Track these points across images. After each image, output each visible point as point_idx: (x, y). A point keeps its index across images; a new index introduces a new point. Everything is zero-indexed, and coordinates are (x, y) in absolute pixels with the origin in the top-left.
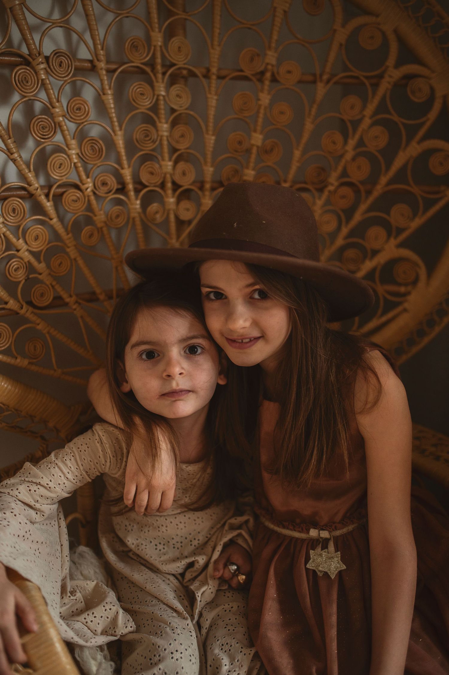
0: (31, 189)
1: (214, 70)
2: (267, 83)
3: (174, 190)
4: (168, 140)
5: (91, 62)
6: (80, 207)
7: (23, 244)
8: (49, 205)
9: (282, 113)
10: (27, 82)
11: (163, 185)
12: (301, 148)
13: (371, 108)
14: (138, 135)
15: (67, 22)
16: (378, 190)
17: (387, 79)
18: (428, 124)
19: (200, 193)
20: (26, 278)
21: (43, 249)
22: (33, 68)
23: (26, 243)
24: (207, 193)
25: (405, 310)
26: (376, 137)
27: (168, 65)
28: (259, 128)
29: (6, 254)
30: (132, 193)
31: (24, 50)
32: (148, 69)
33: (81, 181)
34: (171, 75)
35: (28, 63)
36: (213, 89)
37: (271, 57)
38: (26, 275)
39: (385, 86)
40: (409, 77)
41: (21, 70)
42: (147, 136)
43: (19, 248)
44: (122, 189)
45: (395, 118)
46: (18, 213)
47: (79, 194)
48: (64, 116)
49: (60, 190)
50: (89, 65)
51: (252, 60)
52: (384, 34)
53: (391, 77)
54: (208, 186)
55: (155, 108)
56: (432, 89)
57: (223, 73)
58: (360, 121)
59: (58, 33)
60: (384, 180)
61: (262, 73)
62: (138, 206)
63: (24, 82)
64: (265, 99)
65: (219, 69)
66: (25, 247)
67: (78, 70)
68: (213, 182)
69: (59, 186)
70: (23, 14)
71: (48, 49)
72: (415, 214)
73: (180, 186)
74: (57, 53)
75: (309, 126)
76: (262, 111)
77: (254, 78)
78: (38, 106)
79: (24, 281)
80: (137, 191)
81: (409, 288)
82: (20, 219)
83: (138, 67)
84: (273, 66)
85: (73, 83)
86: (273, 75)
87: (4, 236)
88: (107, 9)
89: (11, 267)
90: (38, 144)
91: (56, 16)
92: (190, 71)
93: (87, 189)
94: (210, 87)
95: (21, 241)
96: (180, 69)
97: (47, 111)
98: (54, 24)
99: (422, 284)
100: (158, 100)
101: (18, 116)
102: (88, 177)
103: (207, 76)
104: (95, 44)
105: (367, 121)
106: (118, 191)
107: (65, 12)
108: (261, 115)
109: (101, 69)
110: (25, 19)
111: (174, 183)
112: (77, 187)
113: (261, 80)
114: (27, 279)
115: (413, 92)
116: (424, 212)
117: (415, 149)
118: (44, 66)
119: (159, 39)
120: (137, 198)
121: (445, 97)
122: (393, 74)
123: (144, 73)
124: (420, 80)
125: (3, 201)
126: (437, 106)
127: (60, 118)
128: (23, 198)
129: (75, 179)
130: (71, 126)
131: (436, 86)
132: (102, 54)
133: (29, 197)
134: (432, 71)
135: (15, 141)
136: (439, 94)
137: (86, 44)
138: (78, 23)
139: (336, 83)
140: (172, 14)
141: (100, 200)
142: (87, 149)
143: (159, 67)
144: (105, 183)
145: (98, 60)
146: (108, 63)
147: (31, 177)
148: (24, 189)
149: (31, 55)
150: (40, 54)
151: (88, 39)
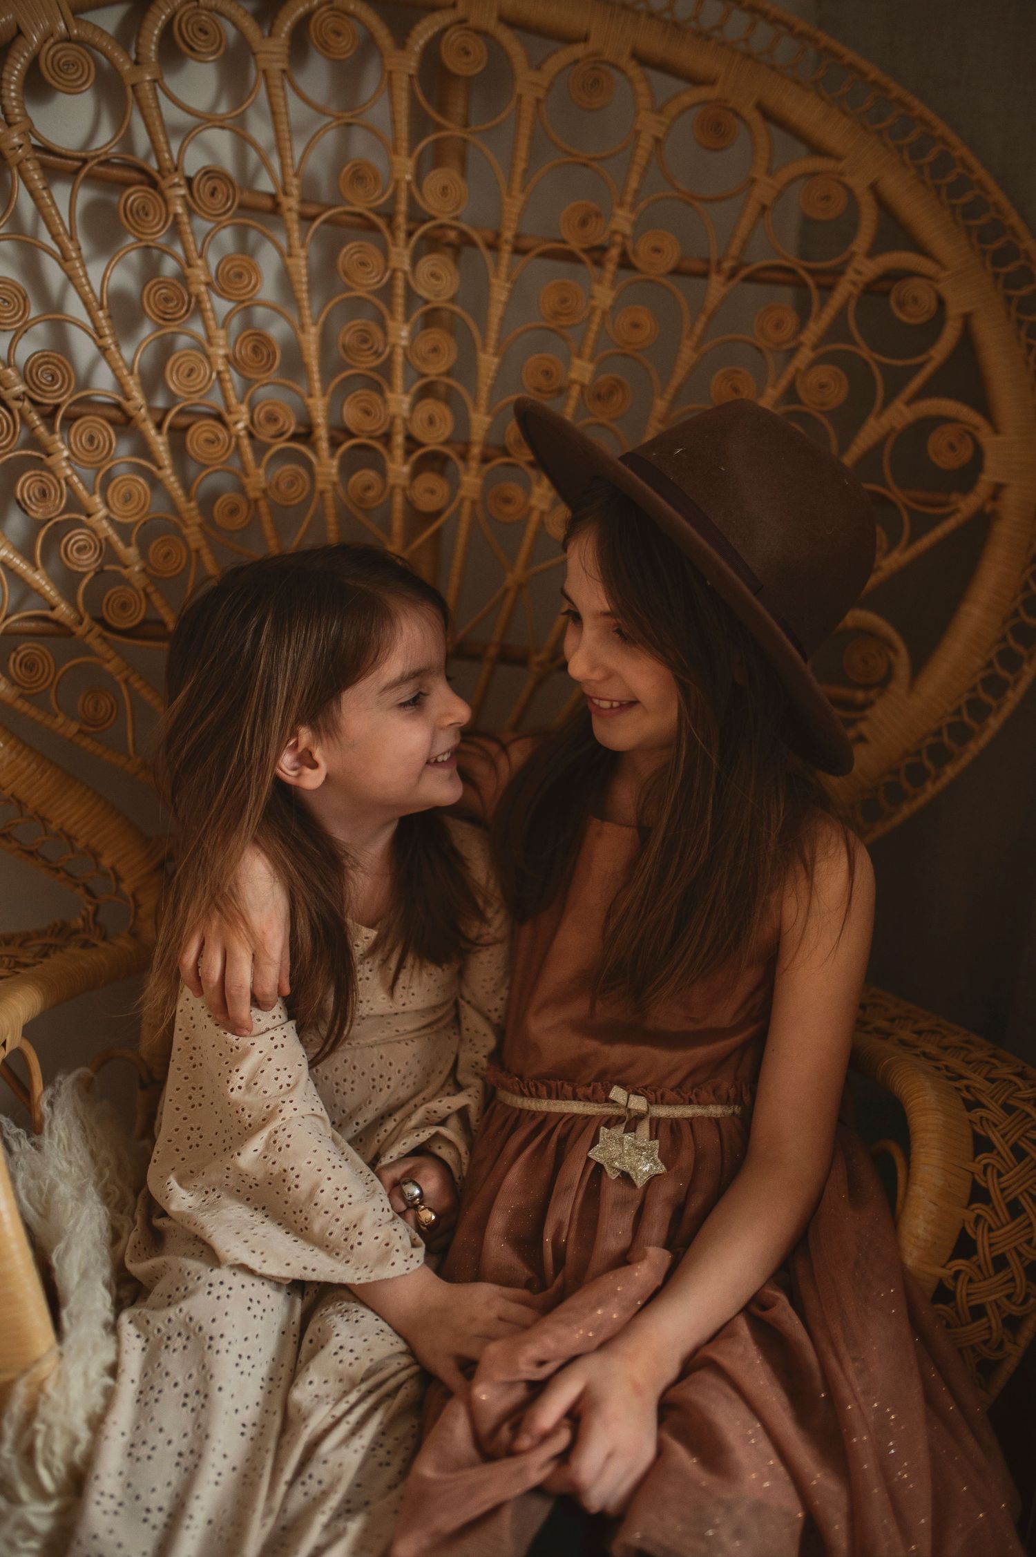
0: (128, 406)
1: (508, 235)
2: (611, 267)
3: (408, 453)
4: (405, 355)
5: (273, 197)
6: (221, 453)
7: (101, 506)
8: (160, 443)
9: (636, 326)
10: (147, 215)
11: (387, 438)
12: (668, 396)
13: (815, 329)
14: (346, 335)
17: (850, 275)
18: (930, 369)
19: (460, 464)
20: (98, 570)
21: (136, 522)
22: (162, 194)
23: (107, 504)
24: (474, 465)
25: (863, 737)
26: (822, 386)
27: (417, 216)
28: (587, 351)
29: (66, 517)
30: (324, 445)
31: (151, 162)
32: (380, 221)
33: (228, 407)
34: (423, 237)
35: (154, 184)
36: (503, 270)
37: (622, 220)
38: (100, 561)
39: (845, 289)
40: (894, 276)
41: (135, 196)
42: (365, 341)
43: (91, 510)
44: (306, 435)
45: (865, 352)
46: (97, 447)
47: (223, 434)
48: (208, 284)
49: (184, 420)
50: (268, 203)
51: (584, 222)
52: (849, 191)
53: (858, 272)
54: (476, 451)
55: (386, 292)
56: (941, 302)
57: (525, 243)
58: (792, 353)
61: (603, 249)
62: (334, 471)
63: (141, 213)
64: (604, 296)
65: (518, 236)
66: (103, 512)
67: (248, 209)
68: (486, 445)
69: (183, 413)
70: (156, 98)
71: (194, 162)
73: (421, 445)
74: (208, 173)
75: (687, 354)
76: (596, 319)
77: (584, 257)
78: (170, 265)
79: (92, 574)
80: (334, 444)
81: (872, 694)
82: (100, 457)
83: (360, 215)
84: (624, 236)
85: (241, 234)
86: (624, 254)
87: (67, 484)
88: (318, 110)
89: (72, 541)
90: (156, 329)
92: (462, 234)
93: (236, 423)
94: (497, 264)
95: (97, 499)
96: (441, 227)
97: (183, 278)
98: (215, 124)
99: (899, 686)
100: (392, 278)
102: (243, 401)
103: (493, 247)
104: (284, 168)
105: (805, 356)
106: (295, 437)
108: (594, 327)
109: (290, 210)
110: (158, 107)
111: (409, 438)
112: (219, 418)
113: (599, 263)
114: (100, 572)
115: (901, 305)
116: (911, 541)
117: (899, 414)
118: (182, 191)
119: (405, 169)
120: (332, 455)
121: (967, 319)
122: (863, 268)
123: (372, 227)
124: (917, 281)
125: (70, 420)
126: (950, 334)
127: (203, 288)
128: (112, 422)
129: (216, 400)
130: (223, 306)
131: (949, 295)
132: (294, 184)
133: (124, 423)
134: (943, 268)
135: (109, 317)
136: (954, 310)
137: (270, 170)
138: (261, 132)
139: (748, 279)
140: (439, 127)
141: (260, 449)
142: (246, 351)
143: (401, 220)
144: (272, 419)
145: (286, 193)
146: (303, 201)
147: (132, 384)
148: (118, 406)
149: (161, 170)
150: (177, 171)
151: (275, 162)
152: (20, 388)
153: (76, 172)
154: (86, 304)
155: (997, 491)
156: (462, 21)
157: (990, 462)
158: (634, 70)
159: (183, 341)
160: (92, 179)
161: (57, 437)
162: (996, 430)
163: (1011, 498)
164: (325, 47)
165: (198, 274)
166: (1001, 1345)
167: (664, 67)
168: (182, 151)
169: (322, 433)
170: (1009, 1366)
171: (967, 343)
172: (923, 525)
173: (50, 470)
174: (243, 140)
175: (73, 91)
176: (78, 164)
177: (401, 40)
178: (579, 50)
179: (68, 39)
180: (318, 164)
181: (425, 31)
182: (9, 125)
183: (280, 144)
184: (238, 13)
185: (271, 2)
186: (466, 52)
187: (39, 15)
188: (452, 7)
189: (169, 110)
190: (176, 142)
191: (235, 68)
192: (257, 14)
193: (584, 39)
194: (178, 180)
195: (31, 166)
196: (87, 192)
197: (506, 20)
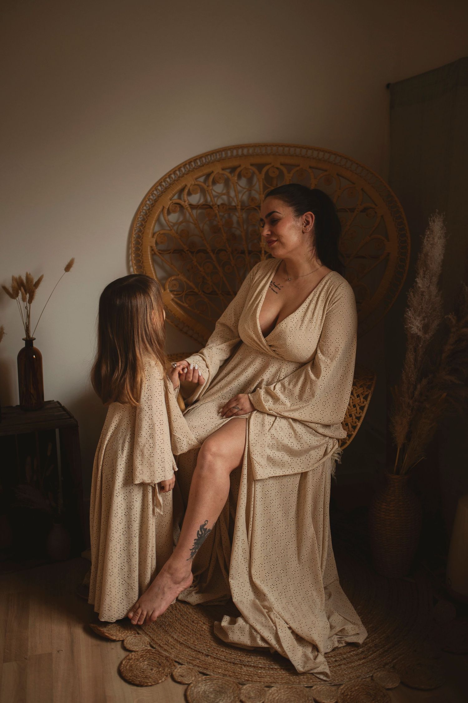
0: (208, 250)
3: (265, 254)
5: (235, 206)
6: (225, 258)
8: (213, 256)
10: (210, 214)
11: (261, 252)
14: (250, 232)
15: (228, 193)
16: (352, 256)
17: (357, 209)
21: (210, 272)
22: (213, 209)
23: (204, 269)
30: (247, 254)
31: (211, 204)
33: (227, 248)
35: (211, 208)
38: (202, 280)
39: (356, 212)
40: (366, 209)
41: (209, 210)
44: (243, 252)
47: (226, 253)
49: (218, 252)
50: (234, 208)
59: (225, 197)
60: (355, 252)
66: (203, 271)
67: (230, 209)
69: (218, 250)
70: (212, 192)
71: (220, 202)
73: (268, 253)
74: (222, 204)
79: (201, 283)
80: (249, 254)
82: (202, 260)
83: (253, 208)
85: (228, 214)
87: (197, 266)
88: (244, 188)
89: (197, 277)
90: (212, 235)
91: (224, 192)
93: (229, 252)
95: (202, 268)
98: (224, 194)
101: (206, 226)
104: (237, 200)
105: (348, 227)
106: (241, 253)
107: (228, 190)
109: (239, 208)
110: (212, 194)
112: (225, 251)
114: (203, 282)
115: (367, 215)
117: (368, 239)
118: (217, 208)
120: (249, 256)
121: (382, 216)
122: (360, 208)
123: (255, 209)
124: (371, 209)
125: (197, 254)
126: (379, 219)
127: (222, 226)
128: (204, 253)
129: (224, 247)
130: (226, 229)
131: (378, 212)
132: (240, 203)
133: (207, 253)
134: (377, 206)
135: (204, 234)
136: (379, 215)
137: (234, 201)
138: (232, 194)
141: (234, 256)
142: (231, 237)
144: (236, 250)
145: (238, 206)
146: (241, 206)
147: (208, 246)
148: (205, 250)
149: (212, 205)
150: (216, 204)
151: (235, 199)
152: (187, 249)
153: (197, 208)
154: (199, 230)
155: (389, 254)
156: (273, 166)
157: (387, 248)
158: (310, 171)
160: (200, 208)
161: (194, 257)
162: (389, 240)
163: (392, 255)
164: (245, 176)
165: (221, 223)
167: (317, 168)
168: (217, 200)
169: (247, 252)
170: (358, 427)
173: (193, 264)
174: (229, 196)
175: (196, 193)
176: (197, 206)
177: (260, 172)
178: (298, 168)
179: (195, 185)
180: (245, 198)
181: (265, 170)
182: (185, 202)
183: (236, 196)
184: (227, 173)
185: (233, 170)
186: (274, 172)
187: (189, 182)
188: (270, 164)
189: (214, 193)
190: (216, 199)
191: (227, 183)
192: (231, 172)
193: (299, 166)
194: (216, 206)
195: (189, 208)
196: (199, 211)
197: (282, 164)
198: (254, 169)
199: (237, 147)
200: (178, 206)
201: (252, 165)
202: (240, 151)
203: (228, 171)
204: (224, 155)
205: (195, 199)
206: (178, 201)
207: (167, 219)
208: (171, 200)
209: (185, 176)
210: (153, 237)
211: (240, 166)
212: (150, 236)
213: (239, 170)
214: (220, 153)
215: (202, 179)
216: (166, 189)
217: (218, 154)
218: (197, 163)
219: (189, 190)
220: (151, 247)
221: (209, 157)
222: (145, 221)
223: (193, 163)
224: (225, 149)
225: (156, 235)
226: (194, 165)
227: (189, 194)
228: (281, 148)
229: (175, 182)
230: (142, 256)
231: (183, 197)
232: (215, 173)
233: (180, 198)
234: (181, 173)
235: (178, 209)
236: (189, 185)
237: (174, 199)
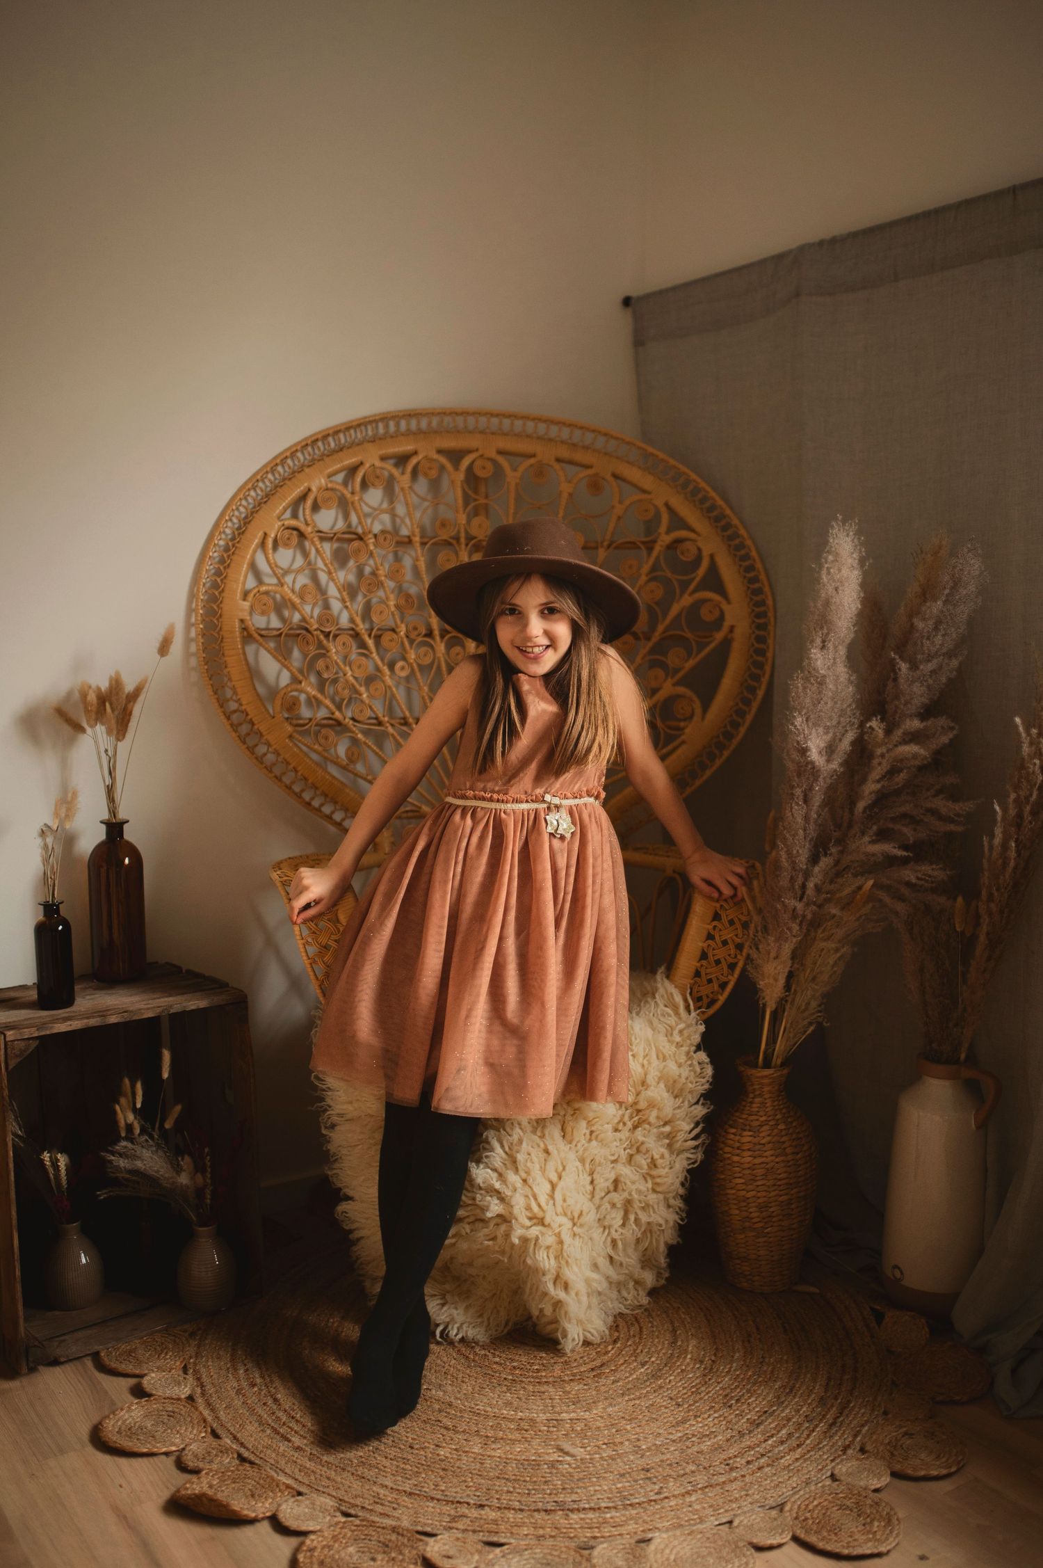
0: (358, 629)
5: (409, 537)
6: (395, 645)
7: (349, 671)
8: (370, 643)
10: (360, 552)
13: (647, 567)
15: (393, 509)
16: (656, 636)
17: (660, 543)
18: (698, 579)
21: (363, 676)
22: (365, 542)
23: (351, 670)
25: (683, 742)
26: (652, 591)
27: (469, 538)
29: (336, 676)
30: (438, 638)
31: (360, 530)
32: (454, 542)
33: (396, 625)
35: (360, 538)
38: (350, 694)
39: (658, 548)
40: (678, 541)
41: (356, 544)
43: (345, 673)
44: (430, 634)
45: (669, 575)
46: (346, 647)
47: (395, 636)
48: (386, 576)
49: (380, 633)
50: (406, 539)
52: (655, 506)
53: (663, 541)
56: (699, 550)
58: (638, 578)
59: (385, 517)
60: (661, 628)
62: (443, 648)
63: (356, 551)
66: (350, 673)
67: (398, 543)
69: (379, 629)
70: (360, 506)
71: (377, 528)
72: (689, 655)
74: (383, 532)
78: (368, 570)
79: (347, 699)
80: (442, 637)
81: (686, 722)
82: (348, 651)
83: (445, 540)
85: (396, 553)
87: (336, 663)
88: (424, 499)
89: (339, 686)
90: (365, 596)
91: (385, 505)
93: (400, 632)
95: (347, 668)
96: (480, 541)
97: (374, 574)
98: (383, 511)
99: (697, 719)
101: (352, 578)
102: (402, 622)
104: (412, 525)
105: (644, 578)
106: (426, 635)
107: (391, 502)
109: (416, 541)
110: (361, 509)
112: (393, 630)
114: (350, 698)
115: (682, 553)
116: (697, 654)
117: (687, 600)
118: (373, 540)
119: (462, 519)
120: (442, 642)
121: (712, 556)
122: (665, 539)
123: (450, 544)
124: (688, 543)
125: (336, 636)
126: (705, 564)
127: (383, 578)
128: (351, 636)
129: (391, 624)
130: (391, 584)
131: (703, 548)
132: (417, 531)
133: (356, 635)
134: (699, 535)
135: (348, 594)
136: (706, 553)
137: (406, 526)
138: (401, 510)
139: (616, 548)
140: (476, 500)
141: (411, 642)
142: (402, 602)
143: (463, 540)
144: (415, 629)
145: (414, 535)
146: (422, 537)
147: (358, 620)
148: (353, 629)
149: (364, 533)
150: (370, 532)
151: (407, 521)
152: (315, 626)
153: (332, 538)
154: (337, 587)
155: (732, 629)
156: (482, 456)
157: (727, 616)
158: (557, 466)
159: (374, 600)
160: (339, 540)
161: (331, 644)
162: (728, 601)
163: (738, 632)
164: (426, 475)
165: (381, 572)
166: (736, 957)
167: (571, 462)
168: (372, 523)
169: (436, 633)
171: (713, 567)
172: (701, 647)
173: (329, 657)
174: (394, 516)
175: (329, 508)
176: (332, 535)
177: (456, 467)
178: (532, 461)
179: (327, 489)
180: (427, 519)
181: (466, 462)
182: (307, 524)
183: (409, 514)
184: (389, 466)
185: (402, 460)
186: (484, 468)
187: (317, 482)
188: (477, 450)
189: (366, 509)
190: (369, 521)
191: (389, 488)
192: (396, 465)
193: (534, 456)
194: (370, 536)
195: (316, 539)
196: (336, 545)
197: (500, 452)
198: (443, 460)
199: (409, 415)
200: (295, 532)
201: (439, 452)
202: (413, 424)
203: (392, 461)
204: (381, 430)
205: (328, 519)
206: (293, 523)
207: (272, 561)
208: (279, 518)
209: (307, 470)
210: (245, 598)
211: (416, 453)
212: (239, 595)
213: (414, 461)
214: (374, 425)
215: (340, 478)
216: (268, 496)
217: (369, 428)
218: (329, 446)
219: (315, 500)
220: (242, 621)
221: (352, 431)
222: (226, 564)
223: (320, 444)
224: (385, 418)
225: (252, 595)
226: (322, 448)
227: (316, 508)
228: (495, 421)
229: (287, 482)
230: (222, 641)
231: (304, 515)
232: (367, 465)
233: (295, 516)
234: (296, 462)
235: (295, 540)
236: (314, 489)
237: (285, 519)
